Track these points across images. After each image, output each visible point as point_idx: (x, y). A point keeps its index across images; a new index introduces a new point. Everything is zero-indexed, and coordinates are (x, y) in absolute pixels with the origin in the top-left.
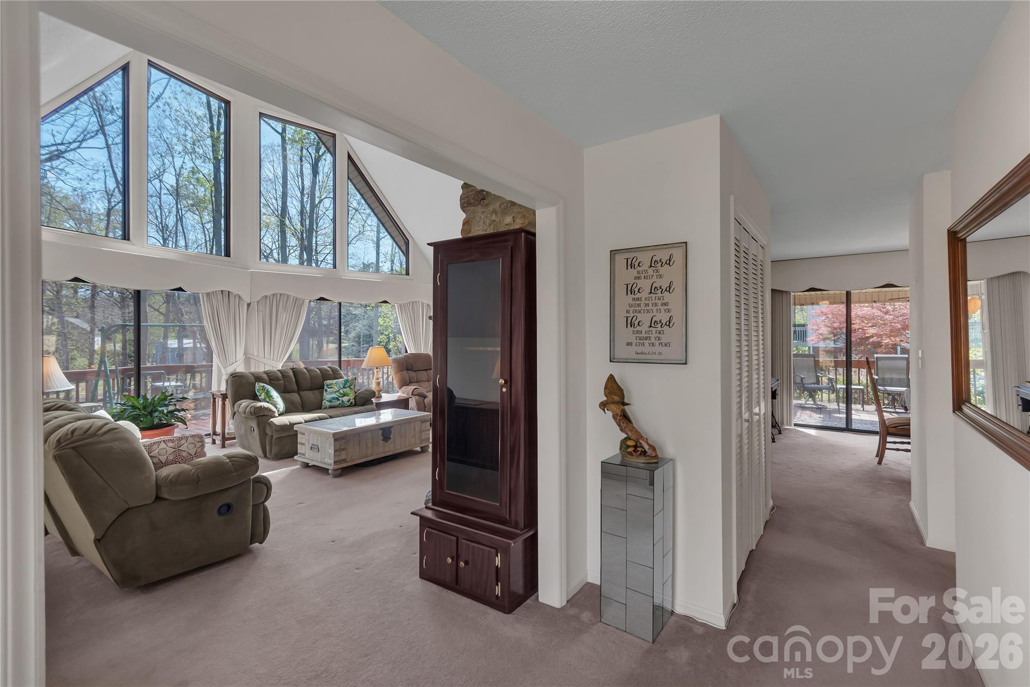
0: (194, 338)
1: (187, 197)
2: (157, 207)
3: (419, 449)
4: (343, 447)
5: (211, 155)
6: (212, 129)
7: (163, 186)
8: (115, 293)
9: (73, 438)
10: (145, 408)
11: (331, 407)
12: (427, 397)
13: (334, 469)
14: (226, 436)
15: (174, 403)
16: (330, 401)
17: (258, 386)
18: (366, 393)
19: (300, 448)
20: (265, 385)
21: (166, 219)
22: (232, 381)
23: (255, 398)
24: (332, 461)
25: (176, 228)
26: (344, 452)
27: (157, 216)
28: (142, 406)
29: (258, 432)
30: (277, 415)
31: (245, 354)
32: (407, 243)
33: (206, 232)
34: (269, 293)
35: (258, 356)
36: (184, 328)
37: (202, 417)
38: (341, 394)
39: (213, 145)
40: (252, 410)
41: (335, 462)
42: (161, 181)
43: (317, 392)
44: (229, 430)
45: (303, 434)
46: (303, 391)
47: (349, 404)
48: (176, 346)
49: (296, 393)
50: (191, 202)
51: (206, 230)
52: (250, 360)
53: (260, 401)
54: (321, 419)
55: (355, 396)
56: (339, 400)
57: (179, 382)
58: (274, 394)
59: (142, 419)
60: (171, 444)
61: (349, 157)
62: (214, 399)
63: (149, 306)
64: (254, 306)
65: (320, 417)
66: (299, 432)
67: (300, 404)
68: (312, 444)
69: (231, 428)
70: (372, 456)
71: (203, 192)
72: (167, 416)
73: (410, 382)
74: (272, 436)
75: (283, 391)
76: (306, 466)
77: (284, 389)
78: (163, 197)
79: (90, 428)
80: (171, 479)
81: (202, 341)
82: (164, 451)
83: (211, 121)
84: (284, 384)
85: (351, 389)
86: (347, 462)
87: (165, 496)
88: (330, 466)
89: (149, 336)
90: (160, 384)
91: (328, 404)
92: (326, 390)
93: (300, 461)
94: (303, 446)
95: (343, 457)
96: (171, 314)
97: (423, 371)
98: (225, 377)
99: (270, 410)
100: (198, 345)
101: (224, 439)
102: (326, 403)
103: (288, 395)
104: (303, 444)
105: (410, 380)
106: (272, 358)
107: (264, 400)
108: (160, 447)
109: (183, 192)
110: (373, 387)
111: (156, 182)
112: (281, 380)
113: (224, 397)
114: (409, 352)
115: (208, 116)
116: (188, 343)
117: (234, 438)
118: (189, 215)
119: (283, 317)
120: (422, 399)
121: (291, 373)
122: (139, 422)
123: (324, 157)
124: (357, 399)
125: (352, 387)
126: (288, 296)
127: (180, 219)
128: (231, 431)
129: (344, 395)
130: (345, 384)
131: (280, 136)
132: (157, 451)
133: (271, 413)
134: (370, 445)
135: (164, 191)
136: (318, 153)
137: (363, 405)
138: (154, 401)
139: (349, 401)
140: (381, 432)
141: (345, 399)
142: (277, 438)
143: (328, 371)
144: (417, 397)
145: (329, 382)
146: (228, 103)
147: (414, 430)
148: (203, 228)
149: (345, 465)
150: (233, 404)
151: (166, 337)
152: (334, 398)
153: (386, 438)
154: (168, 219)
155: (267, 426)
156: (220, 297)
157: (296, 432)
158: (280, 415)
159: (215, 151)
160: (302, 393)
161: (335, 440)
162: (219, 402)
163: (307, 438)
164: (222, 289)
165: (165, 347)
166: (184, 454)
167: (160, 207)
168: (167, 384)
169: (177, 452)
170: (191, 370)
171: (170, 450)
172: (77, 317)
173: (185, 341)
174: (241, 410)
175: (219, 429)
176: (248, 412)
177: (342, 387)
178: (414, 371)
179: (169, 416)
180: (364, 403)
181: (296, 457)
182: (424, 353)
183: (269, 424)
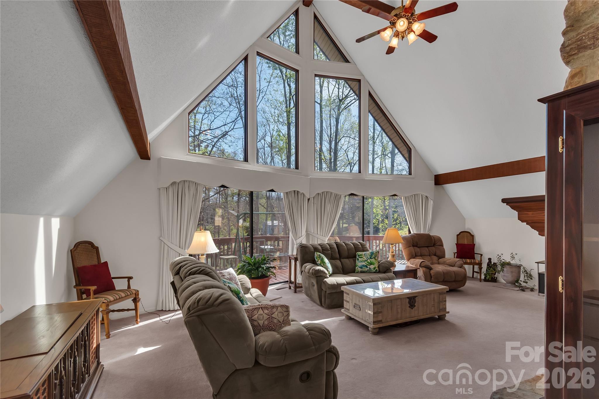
0: (279, 221)
1: (276, 147)
2: (263, 154)
3: (437, 317)
4: (379, 311)
5: (286, 122)
6: (286, 107)
7: (265, 143)
8: (247, 198)
9: (198, 307)
10: (255, 264)
11: (362, 272)
12: (432, 269)
13: (374, 328)
14: (297, 285)
15: (269, 262)
16: (361, 268)
17: (317, 254)
18: (387, 263)
19: (346, 304)
20: (321, 254)
21: (266, 160)
22: (301, 250)
23: (314, 262)
24: (371, 320)
25: (271, 163)
26: (380, 314)
27: (263, 159)
28: (253, 264)
29: (317, 287)
30: (328, 276)
31: (307, 231)
32: (410, 151)
33: (284, 165)
34: (320, 192)
35: (314, 233)
36: (274, 215)
37: (283, 268)
38: (368, 263)
39: (287, 116)
40: (313, 272)
41: (374, 322)
42: (265, 140)
43: (351, 260)
44: (299, 281)
45: (348, 294)
46: (343, 259)
47: (374, 271)
48: (271, 224)
49: (338, 260)
50: (277, 150)
51: (283, 164)
52: (309, 236)
53: (318, 265)
54: (357, 282)
55: (379, 265)
56: (368, 267)
57: (272, 246)
58: (326, 260)
59: (253, 272)
60: (266, 311)
61: (370, 94)
62: (290, 260)
63: (260, 204)
64: (312, 200)
65: (357, 280)
66: (345, 292)
67: (341, 268)
68: (355, 304)
69: (300, 280)
70: (401, 319)
71: (282, 144)
72: (266, 271)
73: (416, 256)
74: (326, 291)
75: (331, 258)
76: (350, 319)
77: (331, 257)
78: (266, 149)
79: (211, 297)
80: (266, 348)
81: (282, 222)
82: (262, 317)
83: (286, 103)
84: (331, 253)
85: (376, 259)
86: (382, 323)
87: (262, 363)
88: (370, 325)
89: (260, 219)
90: (263, 247)
91: (360, 269)
92: (358, 259)
93: (345, 314)
94: (348, 303)
95: (380, 318)
96: (269, 208)
97: (424, 248)
98: (295, 246)
99: (324, 273)
100: (280, 224)
101: (296, 287)
102: (358, 269)
103: (333, 261)
104: (348, 302)
105: (416, 255)
106: (322, 235)
107: (320, 265)
108: (259, 313)
109: (274, 145)
110: (390, 259)
111: (263, 141)
112: (329, 250)
113: (296, 259)
114: (412, 232)
115: (285, 101)
116: (276, 223)
117: (301, 287)
118: (276, 156)
119: (329, 207)
120: (428, 270)
121: (335, 246)
122: (252, 273)
123: (342, 113)
124: (381, 267)
125: (376, 258)
126: (331, 193)
127: (272, 158)
128: (300, 282)
129: (371, 264)
130: (371, 255)
131: (319, 105)
132: (257, 316)
133: (325, 275)
134: (399, 311)
135: (266, 145)
136: (339, 111)
137: (385, 272)
138: (259, 260)
139: (374, 268)
140: (408, 300)
141: (372, 267)
142: (329, 293)
143: (359, 245)
144: (424, 269)
145: (359, 253)
146: (297, 71)
147: (434, 300)
148: (282, 163)
149: (381, 325)
150: (302, 265)
151: (266, 220)
152: (363, 266)
153: (412, 306)
154: (267, 160)
155: (322, 283)
156: (293, 194)
157: (342, 292)
158: (330, 276)
159: (288, 119)
160: (342, 260)
161: (374, 304)
162: (293, 262)
163: (351, 298)
164: (294, 190)
165: (266, 225)
166: (275, 321)
167: (264, 153)
168: (266, 247)
169: (270, 318)
170: (277, 239)
171: (266, 317)
172: (233, 210)
173: (275, 222)
174: (306, 271)
175: (293, 279)
176: (311, 273)
177: (369, 258)
178: (418, 247)
179: (267, 271)
180: (385, 271)
181: (343, 310)
182: (424, 233)
183: (324, 282)
